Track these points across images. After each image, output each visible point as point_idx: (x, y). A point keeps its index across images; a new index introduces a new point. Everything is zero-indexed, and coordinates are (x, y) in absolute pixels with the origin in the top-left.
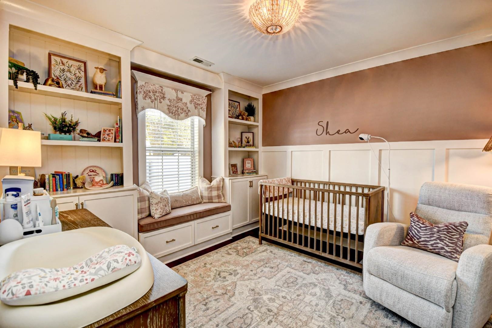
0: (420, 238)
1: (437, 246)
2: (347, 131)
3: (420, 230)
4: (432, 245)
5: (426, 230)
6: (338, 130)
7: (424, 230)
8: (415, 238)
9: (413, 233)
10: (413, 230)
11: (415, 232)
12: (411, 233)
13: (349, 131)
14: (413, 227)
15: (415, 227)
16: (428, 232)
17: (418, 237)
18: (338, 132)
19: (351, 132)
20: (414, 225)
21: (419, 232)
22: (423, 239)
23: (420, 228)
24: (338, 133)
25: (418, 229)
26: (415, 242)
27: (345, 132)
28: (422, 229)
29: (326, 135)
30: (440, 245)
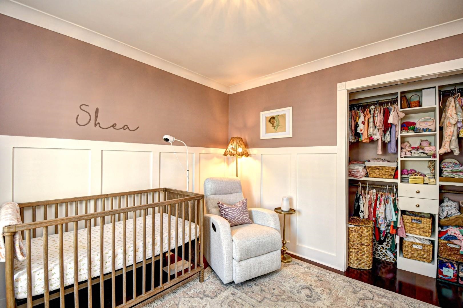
0: (235, 217)
1: (244, 219)
2: (126, 127)
3: (234, 212)
4: (241, 220)
5: (237, 211)
6: (114, 124)
7: (236, 211)
8: (232, 219)
9: (230, 217)
10: (229, 214)
11: (231, 215)
12: (228, 217)
13: (128, 128)
14: (228, 212)
15: (229, 211)
16: (238, 212)
17: (234, 218)
18: (114, 126)
19: (130, 129)
20: (229, 210)
21: (233, 214)
22: (237, 218)
23: (233, 211)
24: (114, 128)
25: (233, 212)
26: (233, 222)
27: (123, 128)
28: (235, 211)
29: (95, 127)
30: (245, 218)
